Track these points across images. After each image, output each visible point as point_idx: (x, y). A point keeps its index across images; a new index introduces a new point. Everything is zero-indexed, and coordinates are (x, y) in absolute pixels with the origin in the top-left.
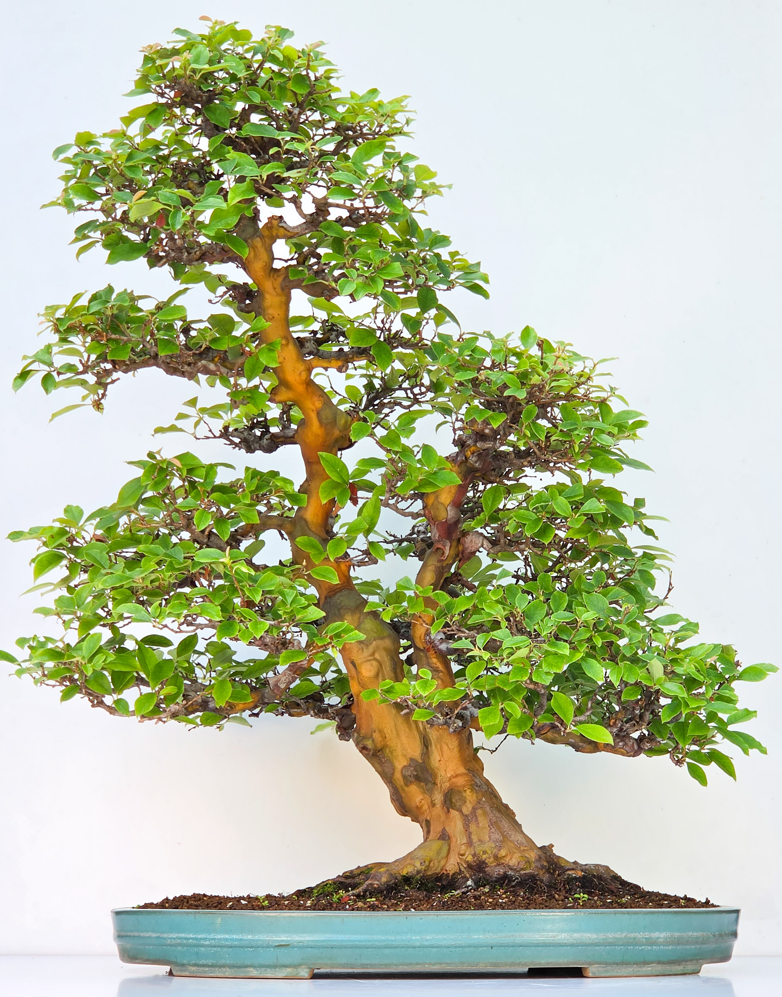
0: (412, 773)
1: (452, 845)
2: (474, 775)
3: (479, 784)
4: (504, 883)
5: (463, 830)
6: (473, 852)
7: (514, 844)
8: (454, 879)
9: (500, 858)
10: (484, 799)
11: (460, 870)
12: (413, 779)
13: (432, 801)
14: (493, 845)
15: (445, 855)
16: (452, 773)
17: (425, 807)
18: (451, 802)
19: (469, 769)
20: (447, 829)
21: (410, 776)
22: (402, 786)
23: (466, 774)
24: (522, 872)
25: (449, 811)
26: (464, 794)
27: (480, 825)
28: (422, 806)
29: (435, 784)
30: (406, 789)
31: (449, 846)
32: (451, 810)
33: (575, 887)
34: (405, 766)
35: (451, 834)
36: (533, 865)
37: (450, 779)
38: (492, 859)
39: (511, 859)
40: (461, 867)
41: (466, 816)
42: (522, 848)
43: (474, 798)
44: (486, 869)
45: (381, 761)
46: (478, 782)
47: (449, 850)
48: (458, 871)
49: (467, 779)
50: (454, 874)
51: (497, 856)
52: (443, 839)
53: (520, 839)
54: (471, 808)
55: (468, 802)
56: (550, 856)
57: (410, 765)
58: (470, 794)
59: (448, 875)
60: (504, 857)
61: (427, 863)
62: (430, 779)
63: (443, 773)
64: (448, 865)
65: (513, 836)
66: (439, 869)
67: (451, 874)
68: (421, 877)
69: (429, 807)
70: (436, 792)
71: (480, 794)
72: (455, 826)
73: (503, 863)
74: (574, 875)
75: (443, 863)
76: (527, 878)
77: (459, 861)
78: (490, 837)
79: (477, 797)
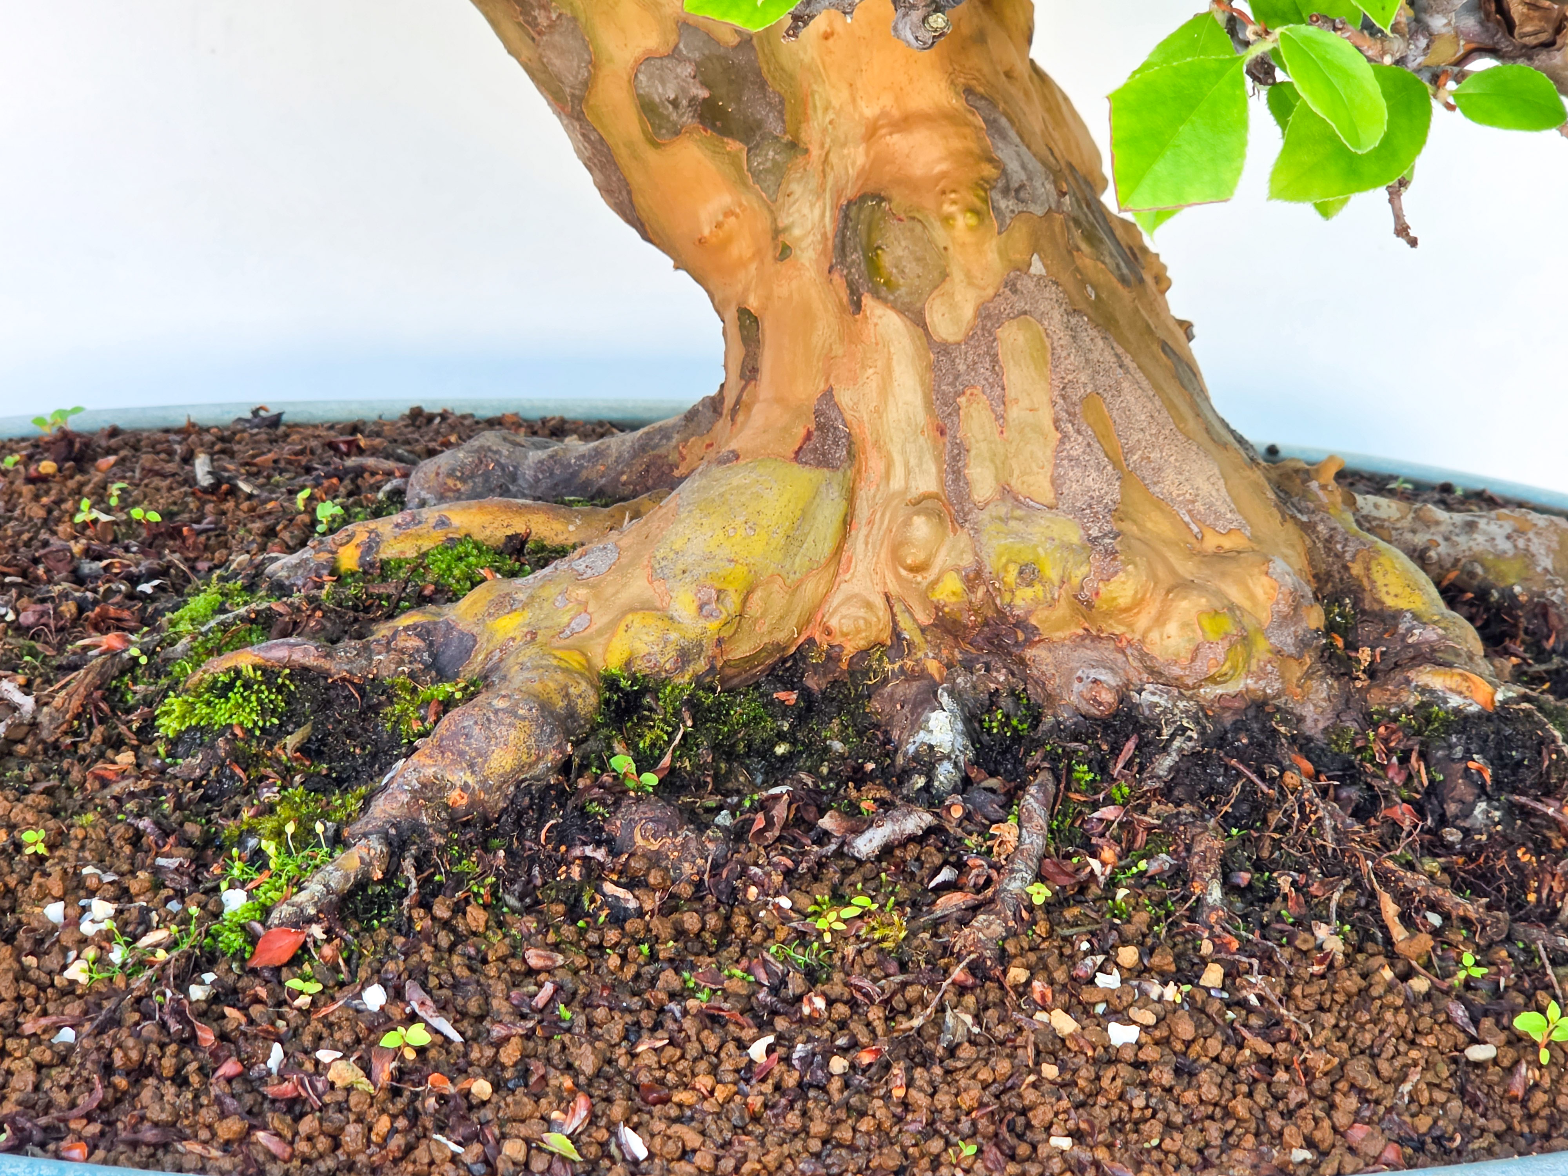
0: (683, 90)
1: (864, 495)
2: (991, 124)
3: (1018, 176)
4: (1116, 750)
5: (921, 417)
6: (968, 560)
7: (1173, 517)
8: (865, 674)
9: (1108, 615)
10: (1037, 267)
11: (896, 634)
12: (687, 119)
13: (777, 232)
14: (1075, 536)
15: (826, 548)
16: (887, 101)
17: (742, 248)
18: (873, 265)
19: (969, 91)
20: (844, 398)
21: (675, 103)
22: (630, 145)
23: (950, 117)
24: (1209, 692)
25: (857, 306)
26: (939, 234)
27: (1014, 413)
28: (726, 242)
29: (794, 146)
30: (651, 155)
31: (851, 497)
32: (867, 300)
33: (1461, 787)
34: (648, 58)
35: (865, 433)
36: (1262, 647)
37: (871, 133)
38: (1062, 610)
39: (1160, 620)
40: (904, 622)
41: (944, 349)
42: (1211, 542)
43: (992, 256)
44: (1029, 653)
45: (534, 23)
46: (1013, 166)
47: (847, 523)
48: (886, 637)
49: (957, 144)
50: (864, 653)
51: (1090, 605)
52: (824, 461)
53: (1205, 488)
54: (968, 312)
55: (957, 275)
56: (1329, 541)
57: (675, 54)
58: (969, 238)
59: (833, 657)
60: (1127, 610)
61: (732, 602)
62: (773, 126)
63: (839, 97)
64: (836, 600)
65: (1169, 474)
66: (791, 624)
67: (850, 650)
68: (698, 680)
69: (758, 253)
70: (796, 188)
71: (1020, 234)
72: (885, 390)
73: (1114, 638)
74: (1455, 701)
75: (811, 590)
76: (1228, 719)
77: (893, 588)
78: (1056, 482)
79: (1002, 253)
